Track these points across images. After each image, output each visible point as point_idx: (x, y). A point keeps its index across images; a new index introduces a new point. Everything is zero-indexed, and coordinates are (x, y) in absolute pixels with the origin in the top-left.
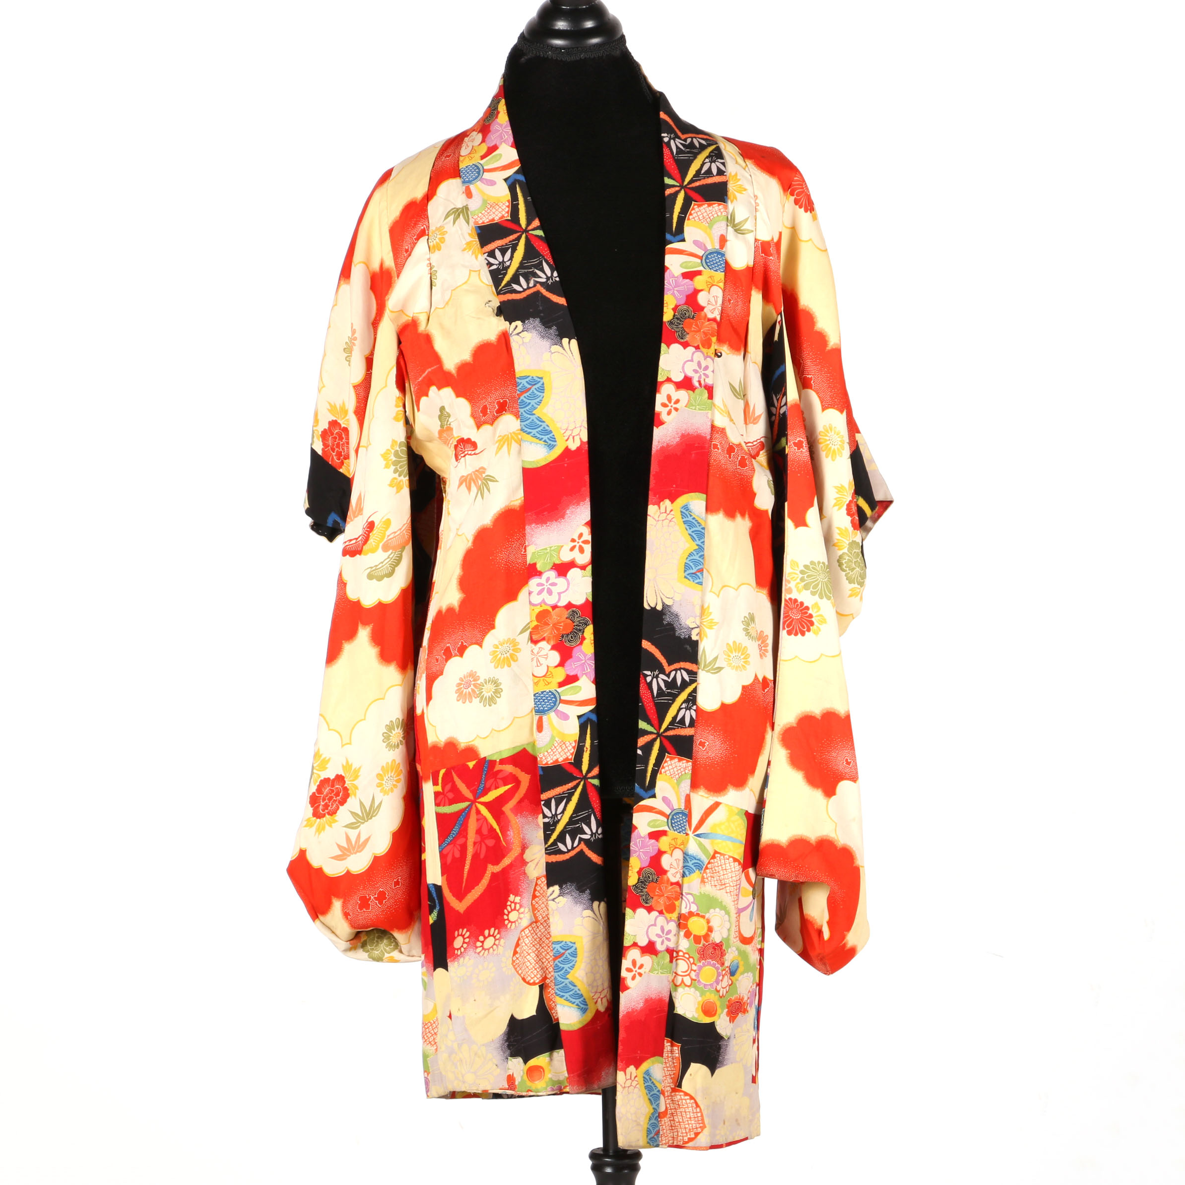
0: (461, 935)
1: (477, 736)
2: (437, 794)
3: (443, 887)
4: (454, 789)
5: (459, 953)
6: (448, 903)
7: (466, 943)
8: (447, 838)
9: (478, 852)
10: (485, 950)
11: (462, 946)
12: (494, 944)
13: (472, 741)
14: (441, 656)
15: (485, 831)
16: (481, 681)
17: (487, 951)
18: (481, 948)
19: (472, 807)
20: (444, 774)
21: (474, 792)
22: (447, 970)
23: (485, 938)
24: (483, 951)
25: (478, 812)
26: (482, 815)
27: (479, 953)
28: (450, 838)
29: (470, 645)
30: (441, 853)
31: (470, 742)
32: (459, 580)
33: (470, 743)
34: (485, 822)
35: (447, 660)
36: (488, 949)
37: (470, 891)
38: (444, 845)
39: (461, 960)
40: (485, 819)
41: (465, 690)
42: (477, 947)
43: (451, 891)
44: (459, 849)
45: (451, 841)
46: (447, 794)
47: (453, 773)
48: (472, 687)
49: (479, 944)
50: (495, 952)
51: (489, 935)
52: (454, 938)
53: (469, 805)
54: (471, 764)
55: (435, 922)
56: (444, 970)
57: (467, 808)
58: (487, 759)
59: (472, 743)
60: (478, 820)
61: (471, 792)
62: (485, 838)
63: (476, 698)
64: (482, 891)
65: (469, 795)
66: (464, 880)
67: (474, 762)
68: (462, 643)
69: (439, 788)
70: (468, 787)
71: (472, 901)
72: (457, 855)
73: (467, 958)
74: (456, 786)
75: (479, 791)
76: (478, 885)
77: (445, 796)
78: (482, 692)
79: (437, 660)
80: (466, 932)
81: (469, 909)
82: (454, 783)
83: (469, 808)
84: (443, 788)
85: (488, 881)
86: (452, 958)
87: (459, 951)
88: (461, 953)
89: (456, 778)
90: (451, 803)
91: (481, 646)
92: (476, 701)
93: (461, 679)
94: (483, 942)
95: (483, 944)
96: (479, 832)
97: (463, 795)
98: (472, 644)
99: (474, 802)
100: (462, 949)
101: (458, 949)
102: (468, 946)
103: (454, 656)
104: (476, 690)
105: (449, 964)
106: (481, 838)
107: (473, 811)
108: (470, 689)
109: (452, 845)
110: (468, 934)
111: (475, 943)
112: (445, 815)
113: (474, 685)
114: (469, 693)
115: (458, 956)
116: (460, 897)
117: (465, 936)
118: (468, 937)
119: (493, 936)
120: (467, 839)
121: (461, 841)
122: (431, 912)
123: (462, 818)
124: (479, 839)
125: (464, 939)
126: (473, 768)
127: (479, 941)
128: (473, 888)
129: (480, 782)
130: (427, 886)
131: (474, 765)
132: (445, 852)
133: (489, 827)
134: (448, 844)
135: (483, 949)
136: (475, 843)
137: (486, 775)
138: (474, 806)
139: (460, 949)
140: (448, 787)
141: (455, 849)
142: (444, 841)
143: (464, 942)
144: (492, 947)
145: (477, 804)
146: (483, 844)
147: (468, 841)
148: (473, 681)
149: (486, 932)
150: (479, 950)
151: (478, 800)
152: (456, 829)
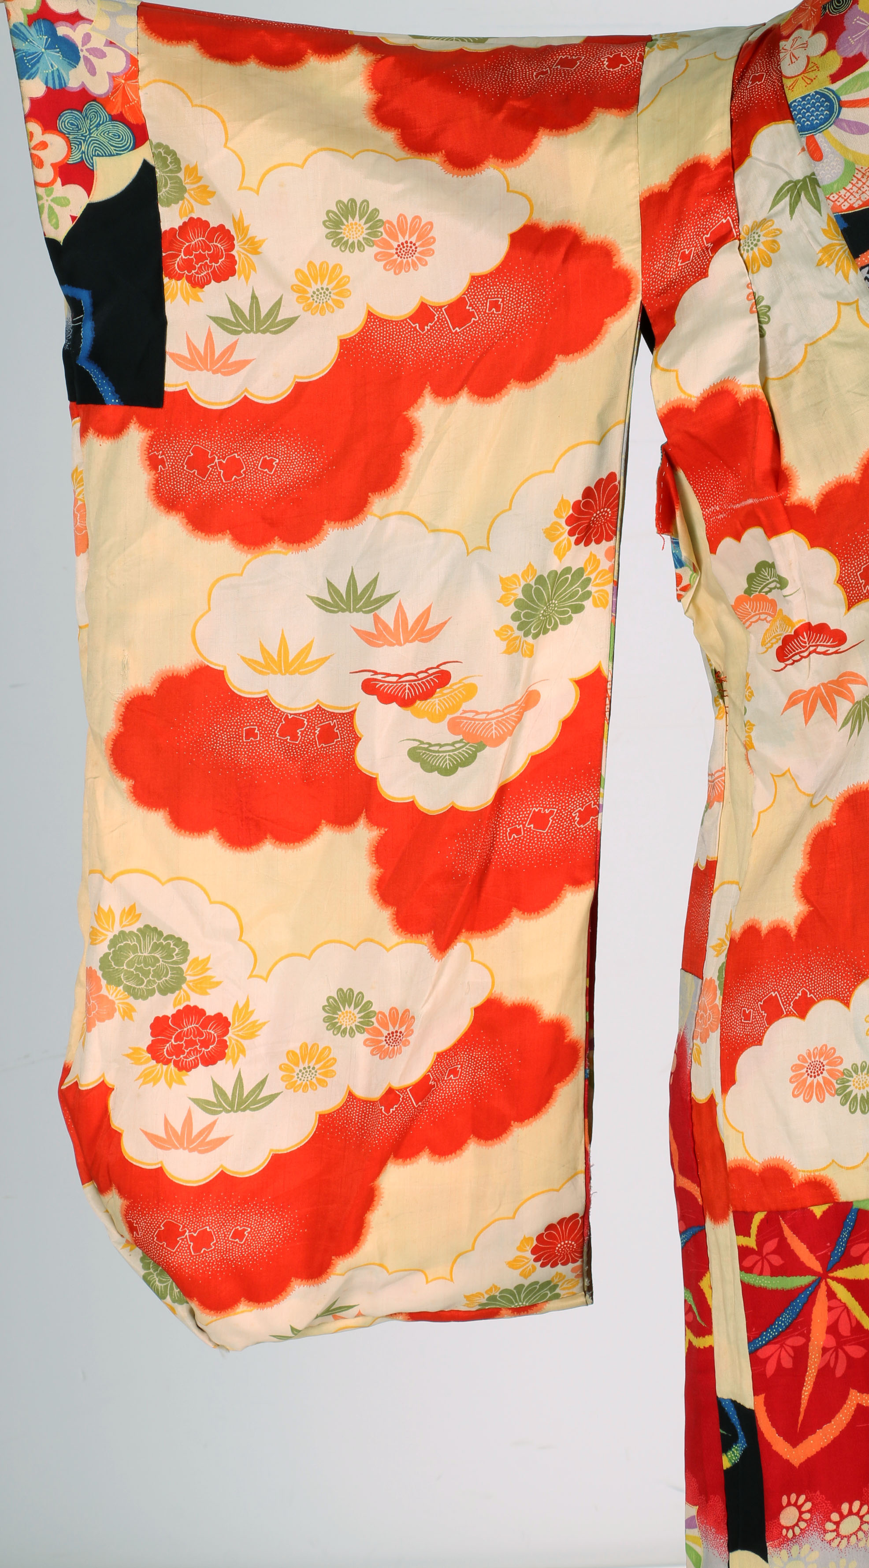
0: (795, 1505)
1: (833, 1161)
2: (744, 1252)
3: (756, 1412)
4: (784, 1248)
5: (790, 1535)
6: (769, 1445)
7: (805, 1521)
8: (766, 1331)
9: (832, 1365)
10: (842, 1537)
11: (797, 1524)
12: (860, 1529)
13: (824, 1169)
14: (757, 1012)
15: (845, 1329)
16: (846, 1065)
17: (846, 1539)
18: (835, 1533)
19: (818, 1287)
20: (762, 1221)
21: (824, 1264)
22: (766, 1559)
23: (842, 1517)
24: (839, 1539)
25: (831, 1295)
26: (840, 1300)
27: (830, 1542)
28: (772, 1333)
29: (821, 999)
30: (753, 1354)
31: (817, 1170)
32: (800, 880)
33: (817, 1173)
34: (845, 1314)
35: (770, 1022)
36: (849, 1537)
37: (814, 1432)
38: (759, 1342)
39: (795, 1548)
40: (845, 1307)
41: (809, 1080)
42: (826, 1531)
43: (774, 1425)
44: (792, 1354)
45: (775, 1338)
46: (768, 1257)
47: (782, 1222)
48: (825, 1074)
49: (830, 1526)
50: (862, 1544)
51: (850, 1513)
52: (782, 1508)
53: (814, 1282)
54: (818, 1211)
55: (735, 1467)
56: (758, 1558)
57: (810, 1285)
58: (854, 1207)
59: (823, 1173)
60: (830, 1309)
61: (817, 1258)
62: (845, 1343)
63: (833, 1095)
64: (838, 1433)
65: (816, 1266)
66: (802, 1410)
67: (825, 1207)
68: (804, 993)
69: (751, 1242)
70: (812, 1249)
71: (819, 1449)
72: (787, 1363)
73: (806, 1547)
74: (789, 1245)
75: (834, 1259)
76: (830, 1422)
77: (763, 1258)
78: (849, 1086)
79: (747, 1017)
80: (805, 1502)
81: (809, 1463)
82: (783, 1240)
83: (814, 1286)
84: (760, 1242)
85: (849, 1418)
86: (776, 1542)
87: (791, 1531)
88: (794, 1535)
89: (787, 1232)
90: (776, 1272)
91: (847, 1004)
92: (833, 1101)
93: (801, 1058)
94: (837, 1524)
95: (838, 1527)
96: (832, 1329)
97: (802, 1263)
98: (825, 997)
99: (822, 1277)
100: (797, 1531)
101: (788, 1529)
102: (808, 1526)
103: (787, 1015)
104: (834, 1081)
105: (770, 1550)
106: (837, 1343)
107: (822, 1293)
108: (820, 1079)
109: (778, 1346)
110: (808, 1506)
111: (823, 1524)
112: (762, 1290)
113: (828, 1071)
114: (818, 1083)
115: (788, 1539)
116: (795, 1440)
117: (803, 1509)
118: (808, 1511)
119: (857, 1514)
120: (808, 1339)
121: (799, 1341)
122: (726, 1448)
123: (799, 1303)
124: (832, 1343)
125: (801, 1513)
126: (821, 1217)
127: (830, 1521)
128: (821, 1428)
129: (835, 1243)
130: (719, 1401)
131: (824, 1212)
132: (762, 1354)
133: (854, 1324)
134: (768, 1343)
135: (838, 1535)
136: (825, 1350)
137: (851, 1234)
138: (823, 1285)
139: (793, 1528)
140: (771, 1245)
141: (783, 1353)
142: (760, 1335)
143: (800, 1519)
144: (855, 1533)
145: (829, 1280)
146: (841, 1353)
147: (810, 1344)
148: (828, 1064)
149: (845, 1507)
150: (830, 1536)
151: (831, 1275)
152: (785, 1319)
